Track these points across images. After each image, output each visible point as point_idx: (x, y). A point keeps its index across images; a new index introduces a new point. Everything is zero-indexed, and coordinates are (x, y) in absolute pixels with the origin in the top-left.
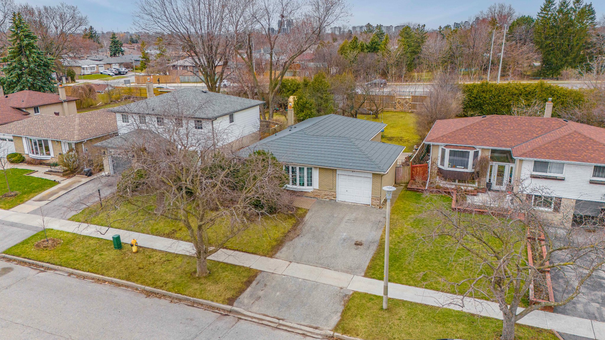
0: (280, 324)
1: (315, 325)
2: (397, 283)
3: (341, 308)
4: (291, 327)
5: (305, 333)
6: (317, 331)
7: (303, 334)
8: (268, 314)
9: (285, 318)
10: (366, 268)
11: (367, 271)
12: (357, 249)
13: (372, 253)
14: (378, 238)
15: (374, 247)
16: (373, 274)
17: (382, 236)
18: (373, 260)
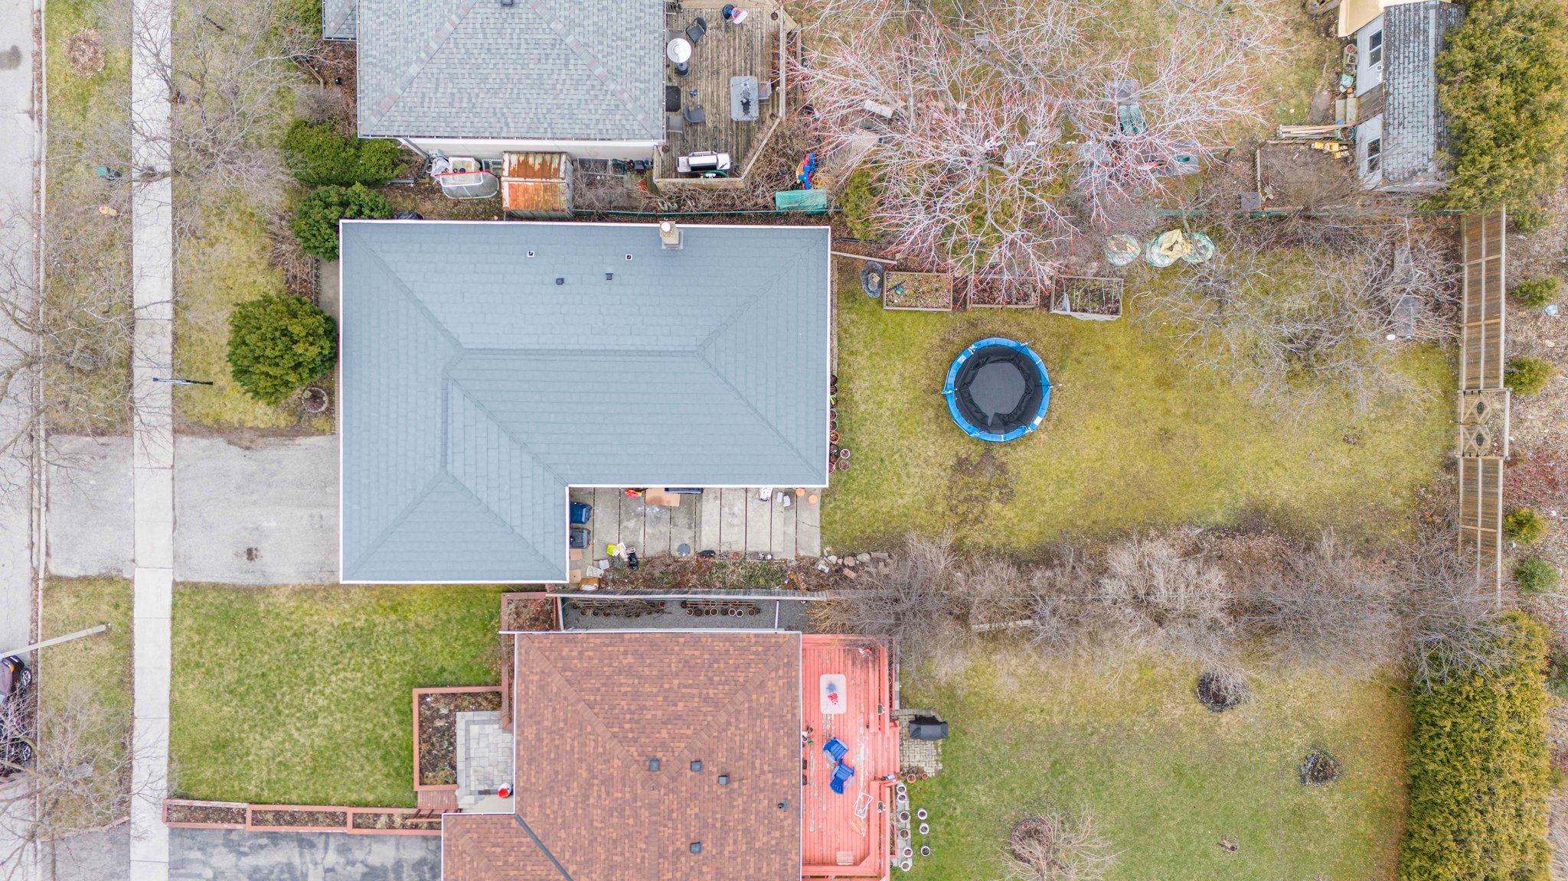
0: (39, 510)
1: (52, 551)
3: (92, 572)
4: (39, 525)
5: (36, 545)
6: (43, 558)
7: (33, 544)
10: (195, 580)
11: (189, 583)
12: (236, 555)
13: (234, 581)
14: (276, 580)
15: (250, 580)
16: (182, 595)
17: (285, 585)
18: (215, 587)
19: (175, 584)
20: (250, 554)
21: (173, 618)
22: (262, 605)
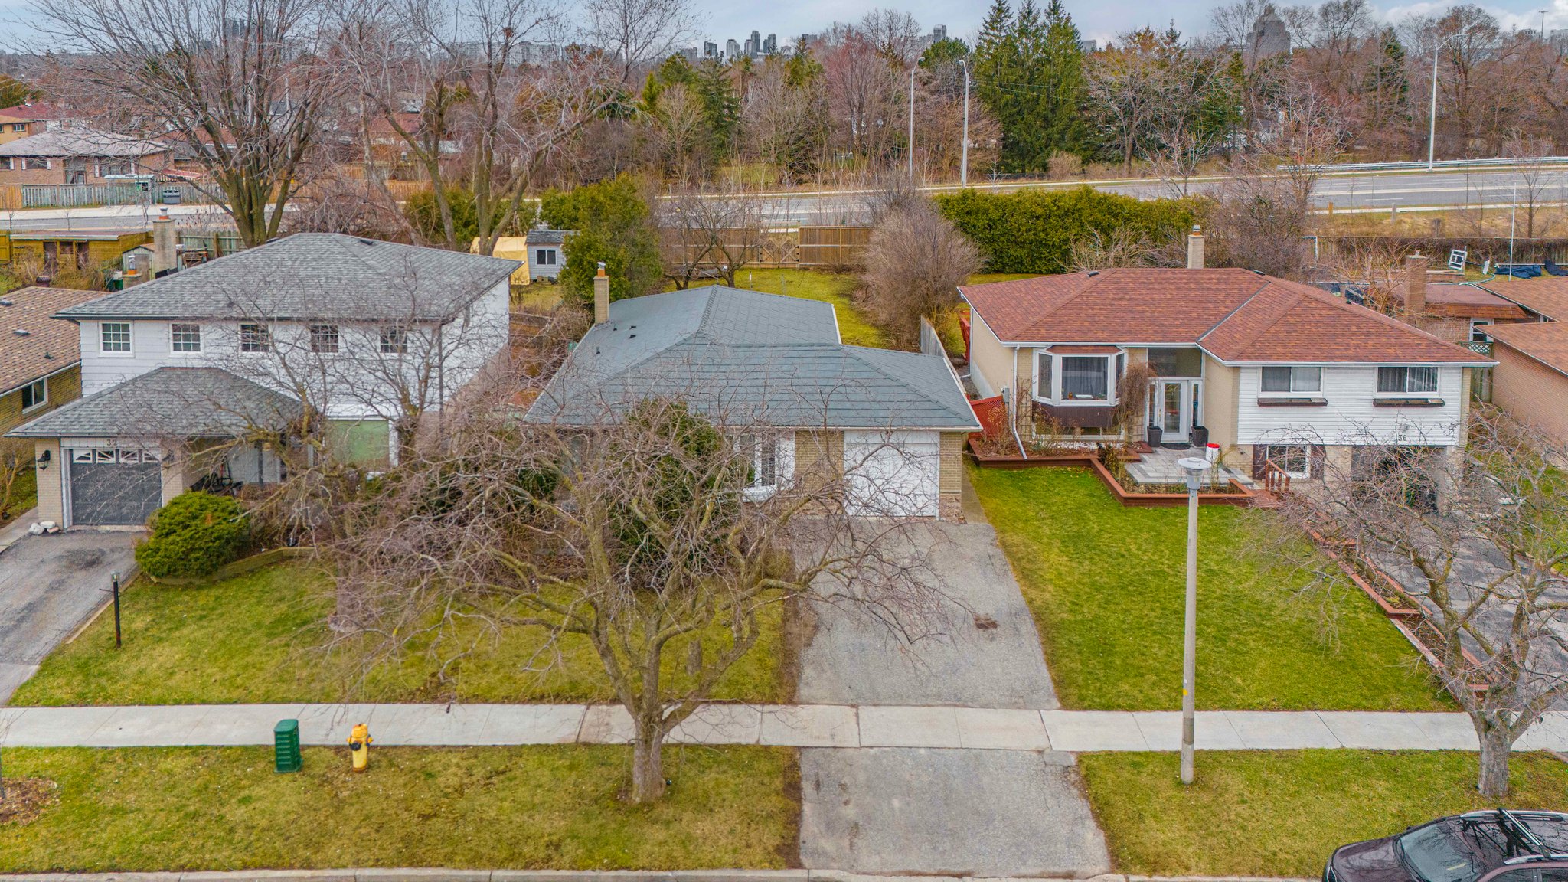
2: (1151, 710)
3: (1083, 808)
8: (918, 868)
9: (970, 868)
10: (1051, 685)
11: (1058, 692)
12: (992, 639)
13: (1036, 643)
14: (1020, 602)
15: (1028, 627)
16: (1082, 698)
17: (1024, 593)
18: (1052, 660)
19: (1066, 706)
20: (986, 625)
21: (1130, 708)
22: (1065, 615)
